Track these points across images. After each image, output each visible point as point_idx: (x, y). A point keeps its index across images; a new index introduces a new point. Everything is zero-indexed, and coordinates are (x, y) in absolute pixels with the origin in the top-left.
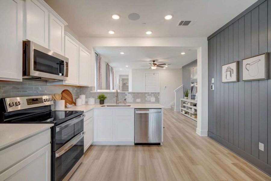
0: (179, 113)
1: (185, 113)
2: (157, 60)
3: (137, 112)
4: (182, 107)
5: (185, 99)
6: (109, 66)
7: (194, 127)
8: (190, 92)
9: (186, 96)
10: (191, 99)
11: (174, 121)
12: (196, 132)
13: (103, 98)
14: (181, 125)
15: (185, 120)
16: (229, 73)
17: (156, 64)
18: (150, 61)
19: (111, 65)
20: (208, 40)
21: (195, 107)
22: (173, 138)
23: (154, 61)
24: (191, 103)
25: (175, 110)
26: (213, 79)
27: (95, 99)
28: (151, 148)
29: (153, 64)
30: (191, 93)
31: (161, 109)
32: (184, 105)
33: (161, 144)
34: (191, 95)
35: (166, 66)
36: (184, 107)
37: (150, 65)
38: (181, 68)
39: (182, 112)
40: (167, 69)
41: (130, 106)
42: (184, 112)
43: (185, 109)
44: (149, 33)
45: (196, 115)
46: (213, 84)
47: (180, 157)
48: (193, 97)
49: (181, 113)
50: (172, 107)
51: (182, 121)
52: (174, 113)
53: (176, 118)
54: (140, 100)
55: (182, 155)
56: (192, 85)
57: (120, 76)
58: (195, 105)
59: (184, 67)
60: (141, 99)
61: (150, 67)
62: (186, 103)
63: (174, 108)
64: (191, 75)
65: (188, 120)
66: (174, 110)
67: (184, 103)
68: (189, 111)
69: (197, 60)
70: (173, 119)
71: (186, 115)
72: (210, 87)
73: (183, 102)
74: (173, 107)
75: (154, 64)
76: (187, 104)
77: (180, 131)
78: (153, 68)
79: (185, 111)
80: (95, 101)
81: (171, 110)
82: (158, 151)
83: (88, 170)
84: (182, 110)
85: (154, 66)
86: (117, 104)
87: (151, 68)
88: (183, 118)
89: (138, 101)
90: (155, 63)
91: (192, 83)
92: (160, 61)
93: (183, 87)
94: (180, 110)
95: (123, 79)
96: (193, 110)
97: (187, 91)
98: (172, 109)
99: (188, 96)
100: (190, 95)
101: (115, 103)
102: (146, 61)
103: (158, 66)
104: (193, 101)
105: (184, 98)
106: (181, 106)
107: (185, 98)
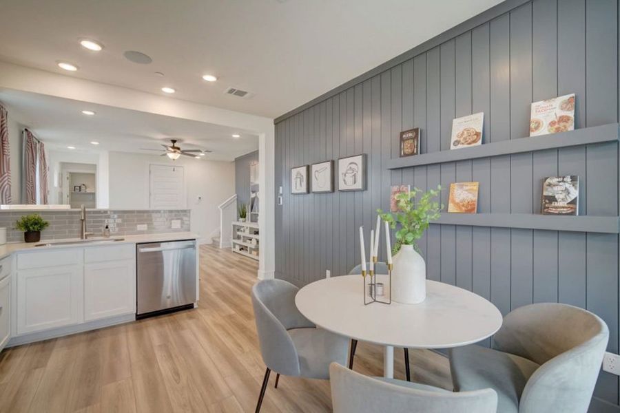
0: (228, 250)
1: (240, 250)
2: (181, 140)
3: (142, 250)
4: (234, 238)
5: (240, 223)
6: (30, 136)
7: (254, 271)
8: (248, 208)
9: (242, 217)
10: (252, 221)
11: (219, 265)
12: (258, 278)
13: (36, 227)
14: (234, 271)
15: (239, 261)
16: (298, 180)
17: (179, 149)
18: (165, 140)
19: (38, 133)
20: (275, 124)
21: (256, 236)
22: (219, 294)
23: (174, 141)
24: (251, 228)
25: (221, 247)
26: (281, 188)
27: (7, 230)
28: (175, 316)
29: (171, 147)
30: (251, 211)
31: (194, 240)
32: (239, 233)
33: (195, 306)
34: (252, 215)
35: (202, 154)
36: (239, 237)
37: (165, 149)
38: (233, 160)
39: (234, 247)
40: (202, 160)
41: (123, 240)
42: (238, 248)
43: (240, 242)
44: (168, 90)
45: (257, 249)
46: (281, 195)
47: (230, 317)
48: (254, 218)
49: (233, 250)
50: (214, 241)
51: (234, 264)
52: (218, 252)
53: (223, 260)
54: (146, 226)
55: (233, 312)
56: (253, 195)
57: (64, 165)
58: (257, 233)
59: (237, 160)
60: (147, 224)
61: (165, 153)
62: (242, 229)
63: (219, 243)
64: (251, 177)
65: (245, 261)
66: (219, 246)
67: (238, 230)
68: (248, 244)
69: (258, 151)
70: (215, 262)
71: (242, 252)
72: (277, 201)
73: (237, 228)
74: (217, 240)
75: (173, 147)
76: (244, 231)
77: (230, 280)
78: (171, 156)
79: (240, 245)
80: (8, 235)
81: (214, 247)
82: (191, 318)
83: (18, 392)
84: (235, 244)
85: (175, 152)
86: (82, 238)
87: (165, 155)
88: (236, 258)
89: (142, 229)
90: (176, 145)
91: (253, 192)
92: (188, 142)
93: (237, 199)
94: (230, 244)
95: (72, 174)
96: (254, 242)
97: (245, 208)
98: (214, 245)
99: (245, 217)
100: (248, 214)
101: (78, 237)
102: (154, 139)
103: (183, 152)
104: (253, 225)
105: (238, 220)
106: (232, 236)
107: (241, 219)
